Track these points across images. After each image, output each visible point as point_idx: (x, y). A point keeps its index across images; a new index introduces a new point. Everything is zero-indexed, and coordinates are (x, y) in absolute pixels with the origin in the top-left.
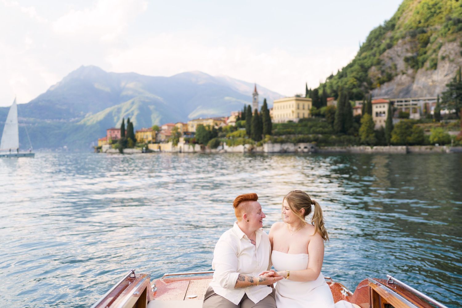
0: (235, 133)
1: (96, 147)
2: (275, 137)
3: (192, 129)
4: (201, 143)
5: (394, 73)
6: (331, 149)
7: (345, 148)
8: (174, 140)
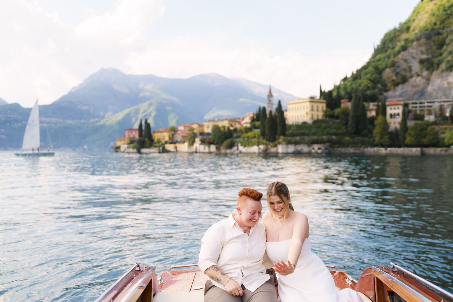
0: (250, 134)
1: (114, 147)
2: (290, 138)
3: (208, 129)
4: (217, 144)
5: (408, 75)
6: (345, 150)
7: (359, 149)
8: (190, 140)
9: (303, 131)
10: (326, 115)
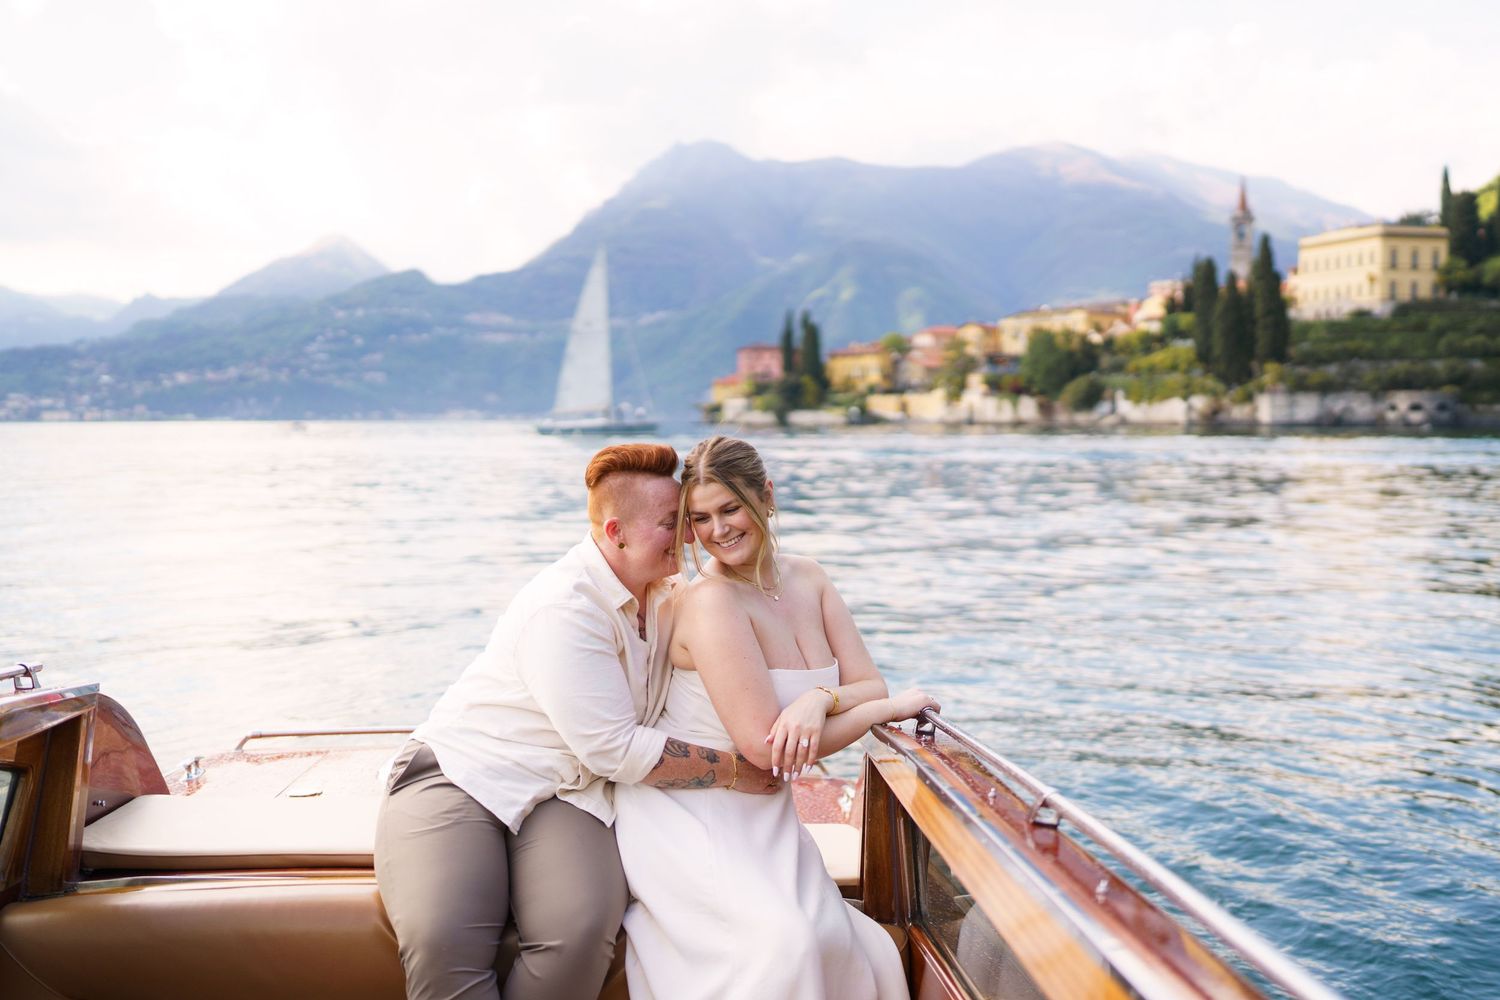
0: (1159, 357)
1: (703, 406)
2: (1301, 370)
3: (1014, 343)
4: (1042, 393)
8: (949, 381)
9: (1351, 345)
10: (1448, 281)
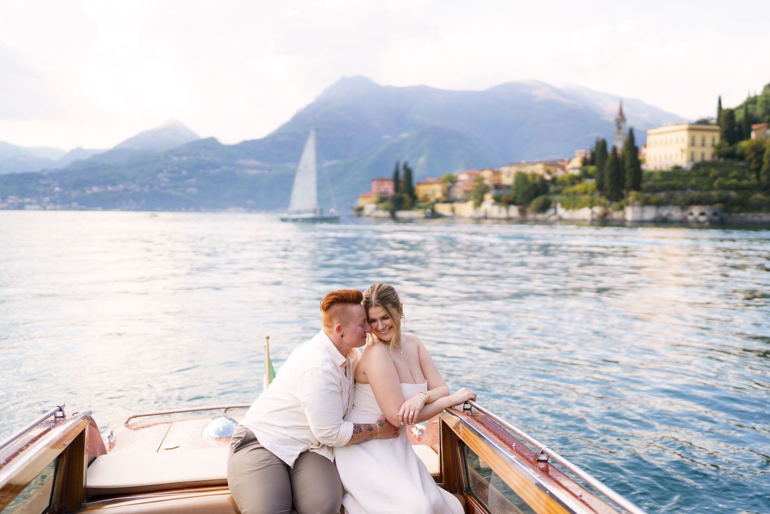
0: (578, 187)
1: (356, 208)
2: (647, 195)
4: (521, 204)
6: (753, 217)
8: (476, 197)
9: (672, 183)
10: (719, 152)
